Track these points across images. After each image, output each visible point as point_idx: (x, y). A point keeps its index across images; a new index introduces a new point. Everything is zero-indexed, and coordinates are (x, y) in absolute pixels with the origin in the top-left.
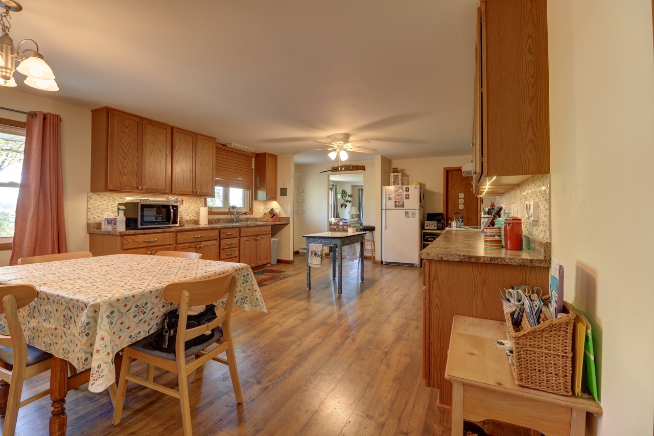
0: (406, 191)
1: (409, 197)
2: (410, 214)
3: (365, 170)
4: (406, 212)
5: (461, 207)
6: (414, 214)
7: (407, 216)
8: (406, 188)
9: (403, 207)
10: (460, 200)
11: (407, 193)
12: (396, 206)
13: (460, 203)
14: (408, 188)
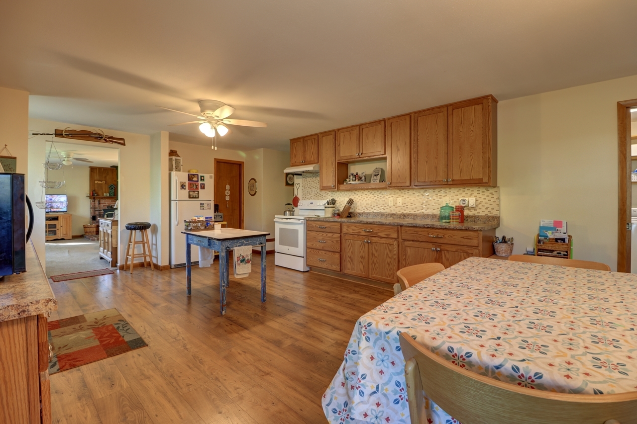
0: (201, 179)
1: (204, 186)
2: (205, 206)
3: (125, 145)
4: (201, 203)
5: (228, 198)
6: (209, 205)
7: (202, 208)
8: (201, 177)
9: (198, 198)
10: (226, 191)
11: (202, 182)
12: (189, 197)
13: (226, 194)
14: (203, 177)
